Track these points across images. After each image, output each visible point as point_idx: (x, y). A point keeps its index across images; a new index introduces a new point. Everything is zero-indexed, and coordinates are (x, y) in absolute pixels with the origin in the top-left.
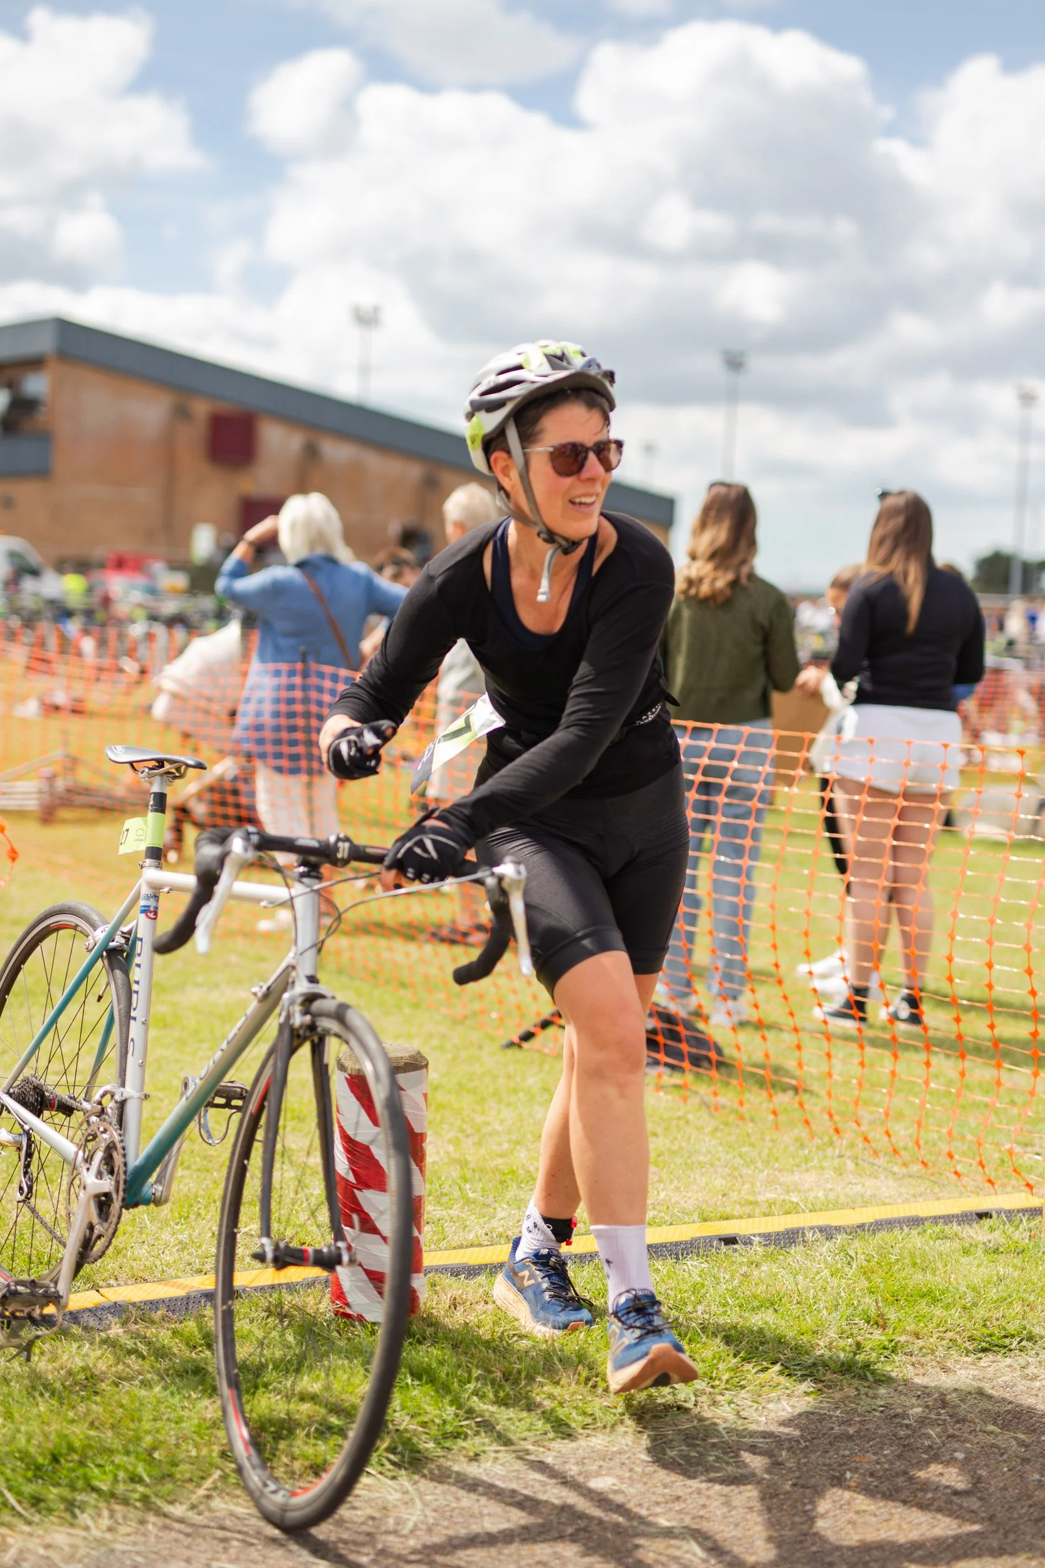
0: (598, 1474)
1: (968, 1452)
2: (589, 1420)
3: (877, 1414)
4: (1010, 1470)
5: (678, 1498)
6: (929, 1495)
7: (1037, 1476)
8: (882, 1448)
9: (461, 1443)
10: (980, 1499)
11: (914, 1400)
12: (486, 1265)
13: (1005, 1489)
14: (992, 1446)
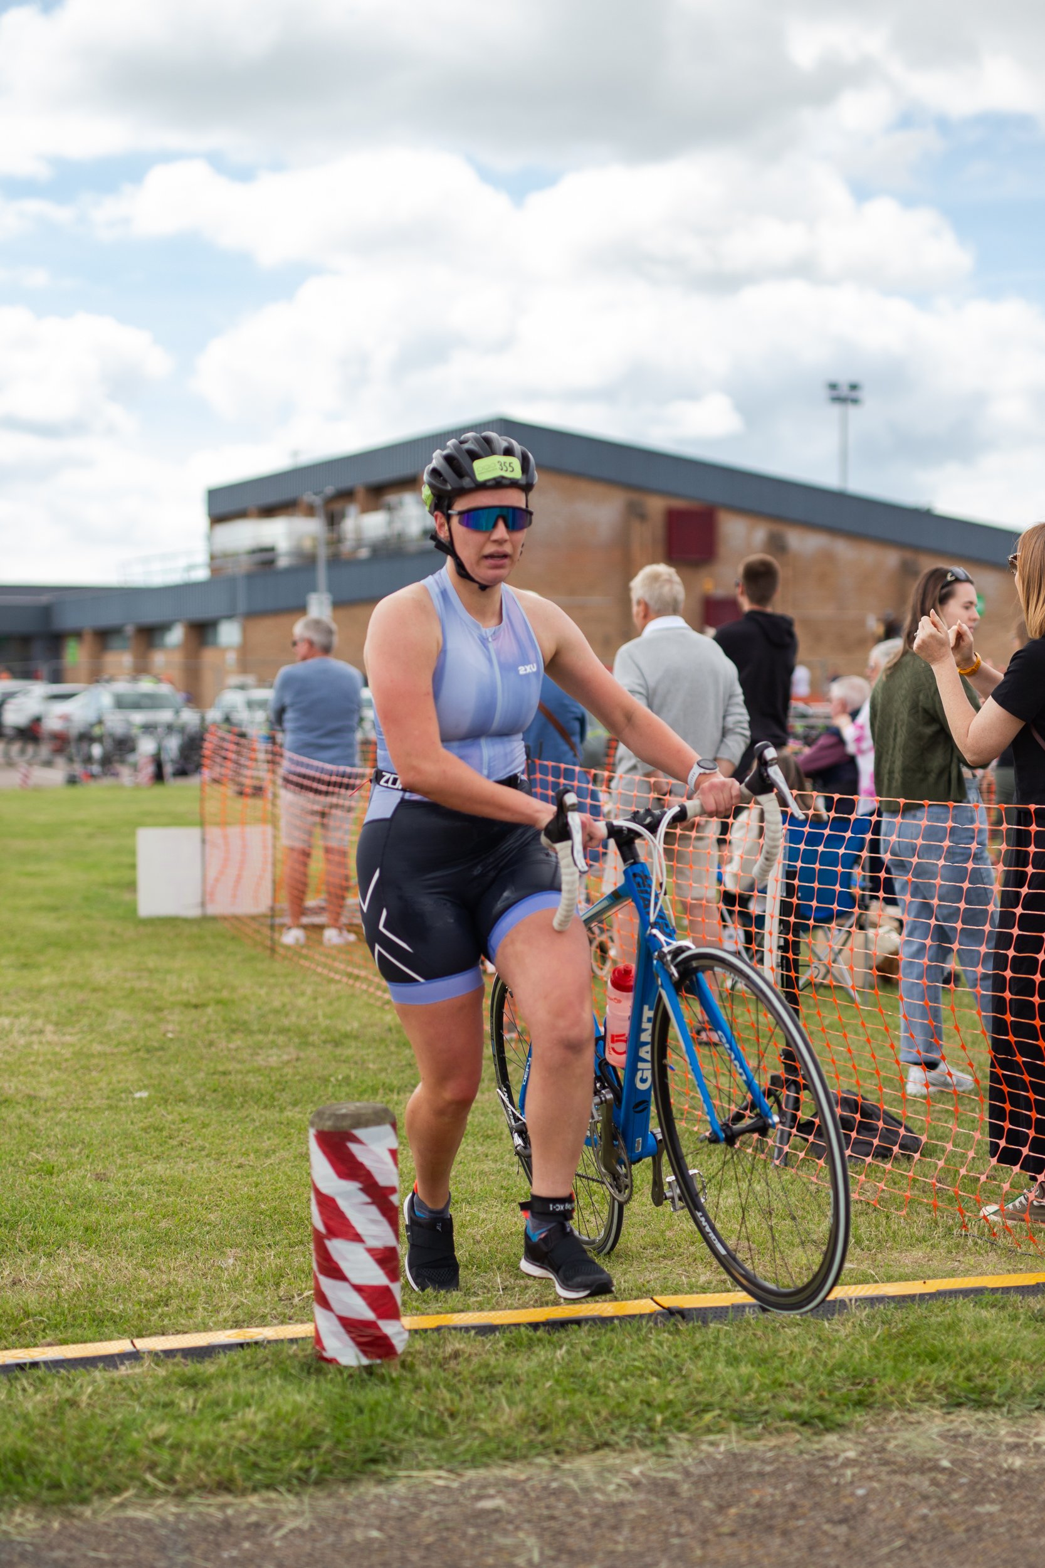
0: (492, 1497)
1: (873, 1489)
2: (510, 1451)
3: (806, 1457)
4: (903, 1505)
5: (552, 1518)
6: (801, 1523)
7: (925, 1511)
8: (785, 1484)
9: (373, 1467)
10: (852, 1528)
11: (850, 1445)
12: (502, 1325)
13: (884, 1520)
14: (902, 1485)
